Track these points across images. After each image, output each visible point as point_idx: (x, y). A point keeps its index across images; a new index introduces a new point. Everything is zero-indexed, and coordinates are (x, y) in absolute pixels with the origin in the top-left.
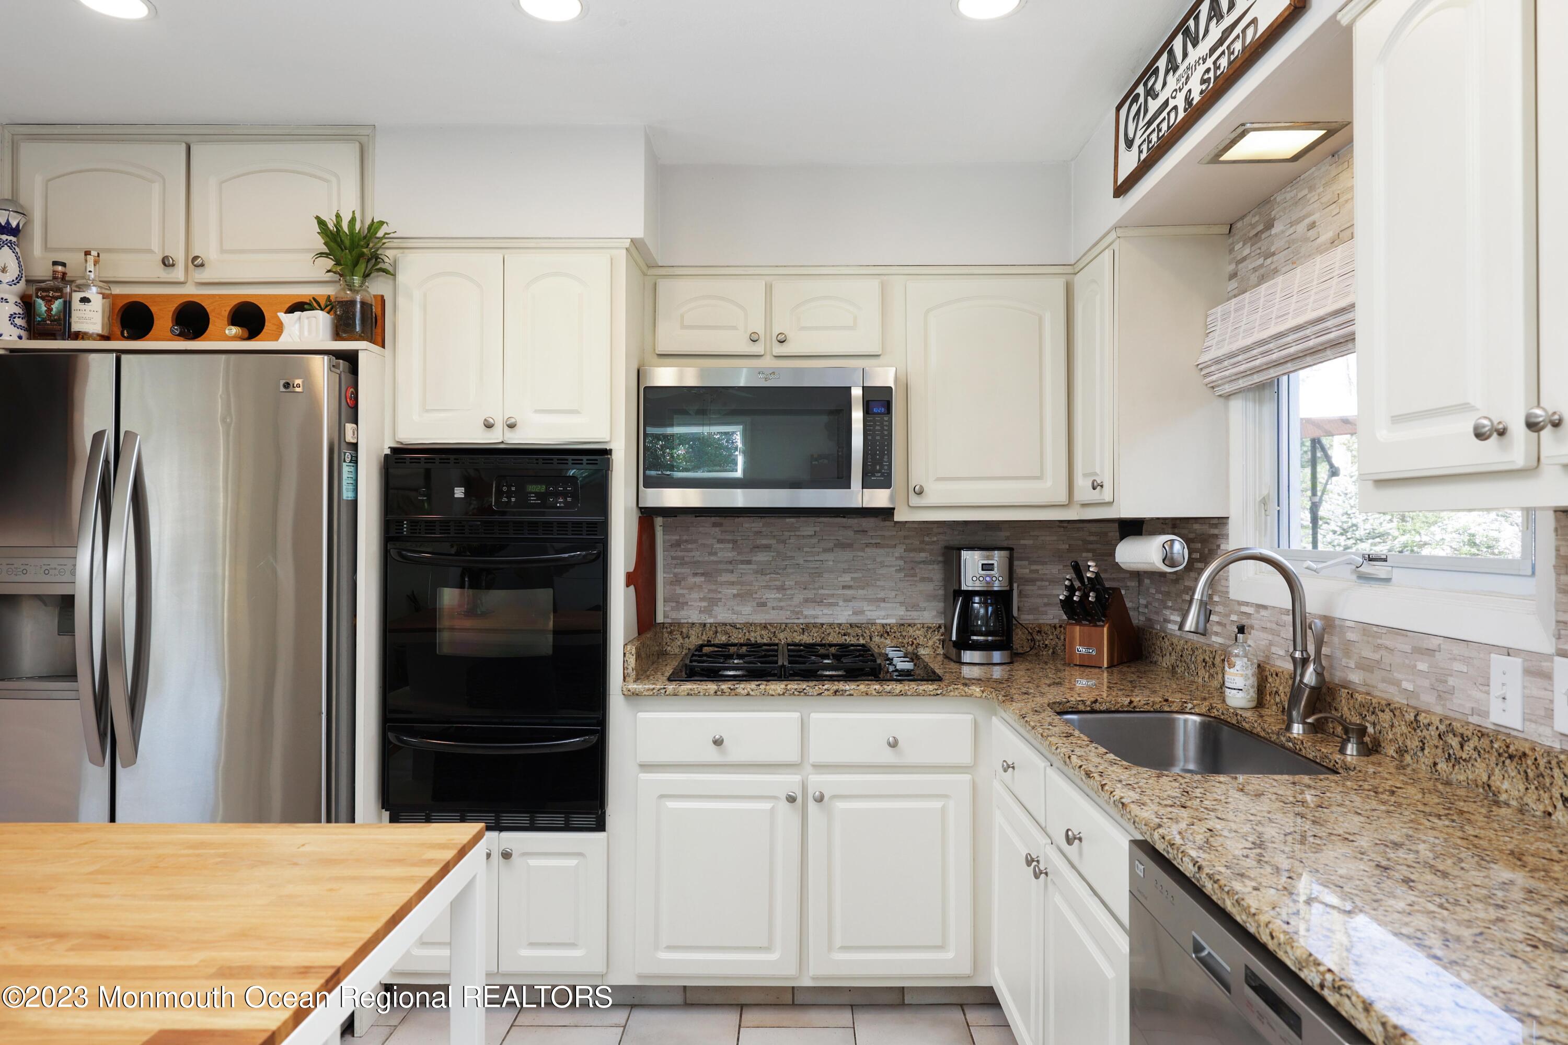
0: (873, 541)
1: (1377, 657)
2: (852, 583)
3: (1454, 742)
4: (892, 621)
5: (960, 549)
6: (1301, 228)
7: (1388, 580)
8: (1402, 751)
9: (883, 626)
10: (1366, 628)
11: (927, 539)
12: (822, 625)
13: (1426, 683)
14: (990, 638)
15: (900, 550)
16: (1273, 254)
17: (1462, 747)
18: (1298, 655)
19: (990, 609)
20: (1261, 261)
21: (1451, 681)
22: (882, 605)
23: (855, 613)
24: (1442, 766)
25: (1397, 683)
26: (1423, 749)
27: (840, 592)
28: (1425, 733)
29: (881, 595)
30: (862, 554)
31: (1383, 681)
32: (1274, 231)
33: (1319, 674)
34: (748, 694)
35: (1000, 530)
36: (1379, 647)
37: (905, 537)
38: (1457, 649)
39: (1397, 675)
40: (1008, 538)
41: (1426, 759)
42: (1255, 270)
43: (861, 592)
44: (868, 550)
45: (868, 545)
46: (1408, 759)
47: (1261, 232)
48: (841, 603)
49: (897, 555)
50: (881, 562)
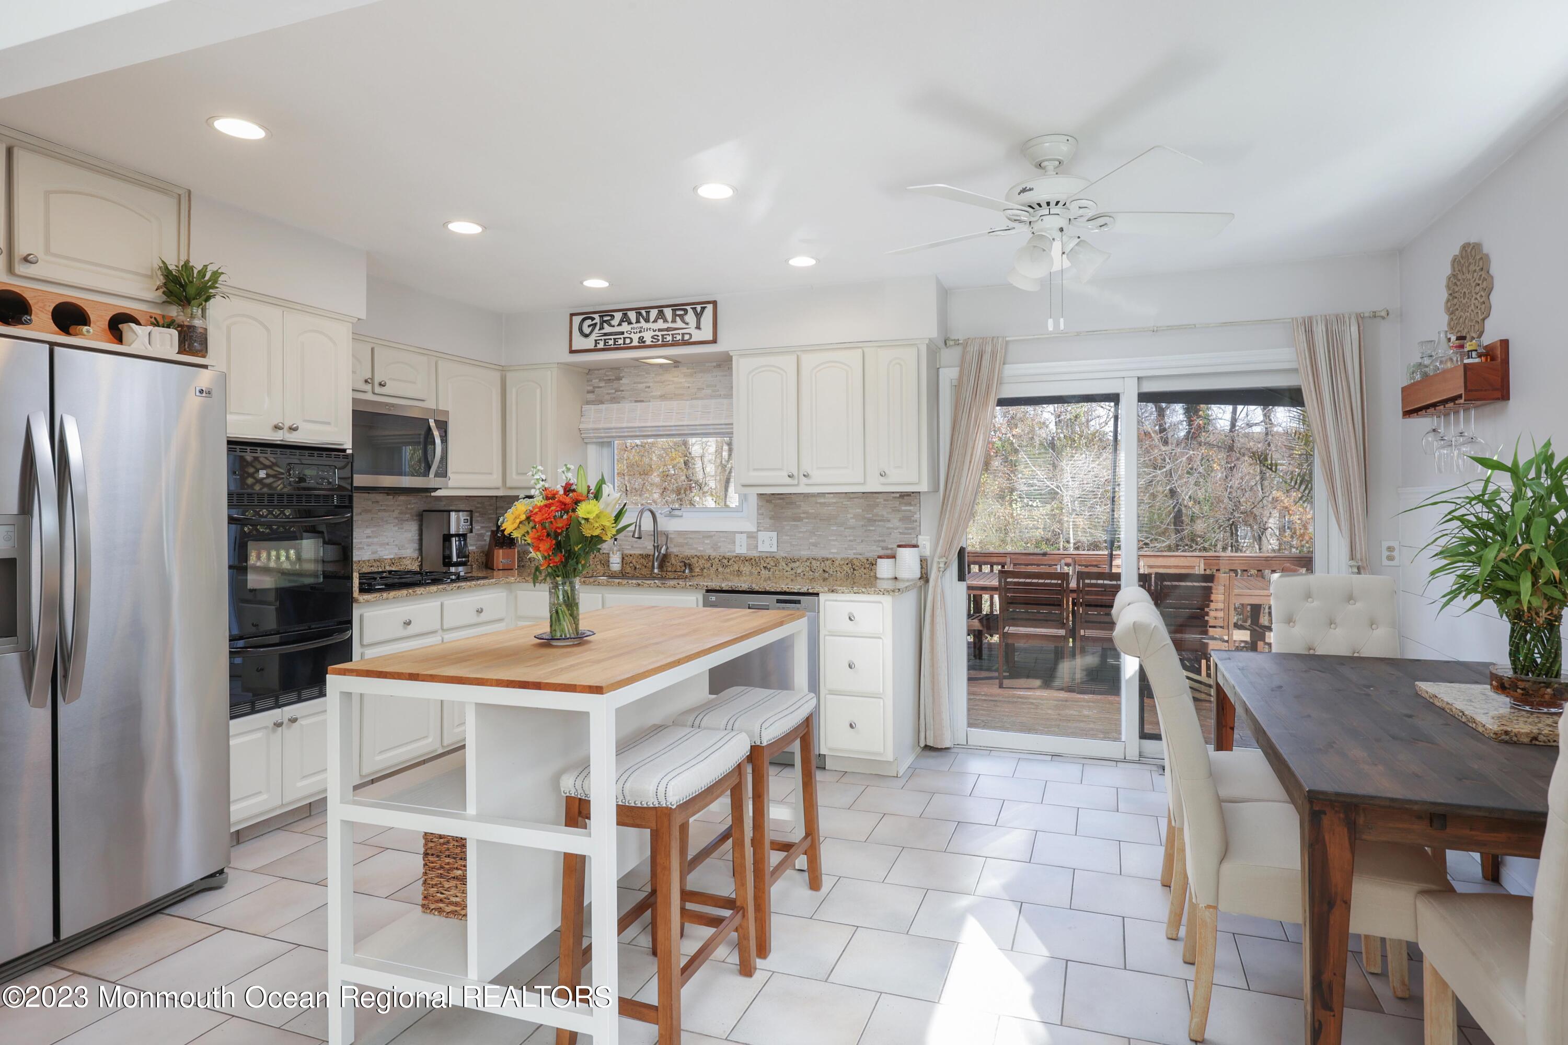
0: (383, 508)
1: (686, 541)
2: (371, 534)
3: (726, 561)
4: (392, 557)
5: (449, 511)
6: (640, 386)
7: (681, 516)
8: (702, 569)
9: (391, 559)
10: (680, 533)
11: (409, 506)
12: (359, 561)
13: (709, 547)
14: (464, 559)
15: (396, 514)
16: (623, 391)
17: (728, 562)
18: (656, 544)
19: (462, 542)
20: (613, 391)
21: (719, 544)
22: (387, 547)
23: (373, 553)
24: (720, 569)
25: (696, 549)
26: (712, 566)
27: (365, 540)
28: (713, 561)
29: (386, 541)
30: (376, 516)
31: (689, 549)
32: (621, 382)
33: (667, 548)
34: (421, 594)
35: (441, 501)
36: (687, 538)
37: (399, 505)
38: (721, 534)
39: (695, 546)
40: (445, 506)
41: (713, 570)
42: (608, 394)
43: (375, 540)
44: (379, 513)
45: (379, 511)
46: (705, 570)
47: (614, 380)
48: (365, 547)
49: (395, 516)
50: (387, 521)
